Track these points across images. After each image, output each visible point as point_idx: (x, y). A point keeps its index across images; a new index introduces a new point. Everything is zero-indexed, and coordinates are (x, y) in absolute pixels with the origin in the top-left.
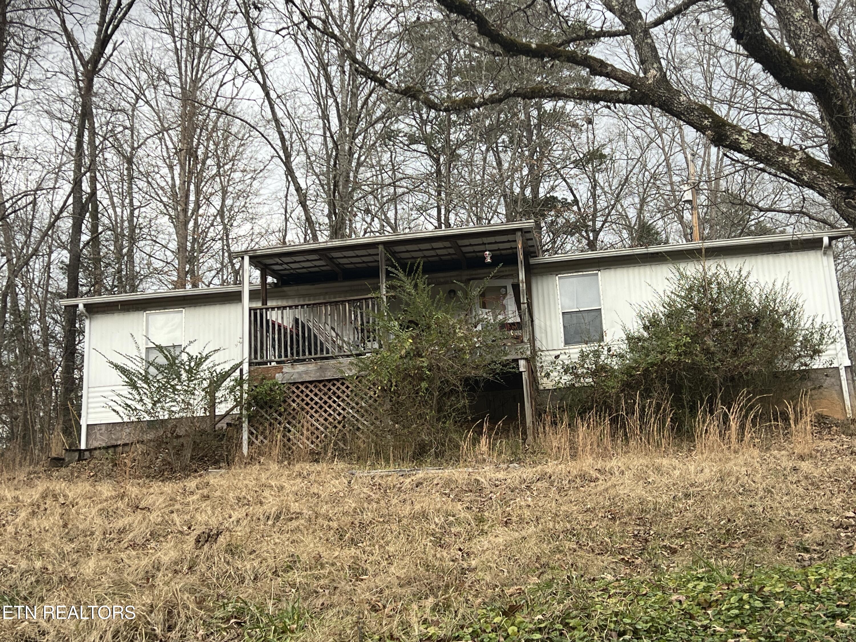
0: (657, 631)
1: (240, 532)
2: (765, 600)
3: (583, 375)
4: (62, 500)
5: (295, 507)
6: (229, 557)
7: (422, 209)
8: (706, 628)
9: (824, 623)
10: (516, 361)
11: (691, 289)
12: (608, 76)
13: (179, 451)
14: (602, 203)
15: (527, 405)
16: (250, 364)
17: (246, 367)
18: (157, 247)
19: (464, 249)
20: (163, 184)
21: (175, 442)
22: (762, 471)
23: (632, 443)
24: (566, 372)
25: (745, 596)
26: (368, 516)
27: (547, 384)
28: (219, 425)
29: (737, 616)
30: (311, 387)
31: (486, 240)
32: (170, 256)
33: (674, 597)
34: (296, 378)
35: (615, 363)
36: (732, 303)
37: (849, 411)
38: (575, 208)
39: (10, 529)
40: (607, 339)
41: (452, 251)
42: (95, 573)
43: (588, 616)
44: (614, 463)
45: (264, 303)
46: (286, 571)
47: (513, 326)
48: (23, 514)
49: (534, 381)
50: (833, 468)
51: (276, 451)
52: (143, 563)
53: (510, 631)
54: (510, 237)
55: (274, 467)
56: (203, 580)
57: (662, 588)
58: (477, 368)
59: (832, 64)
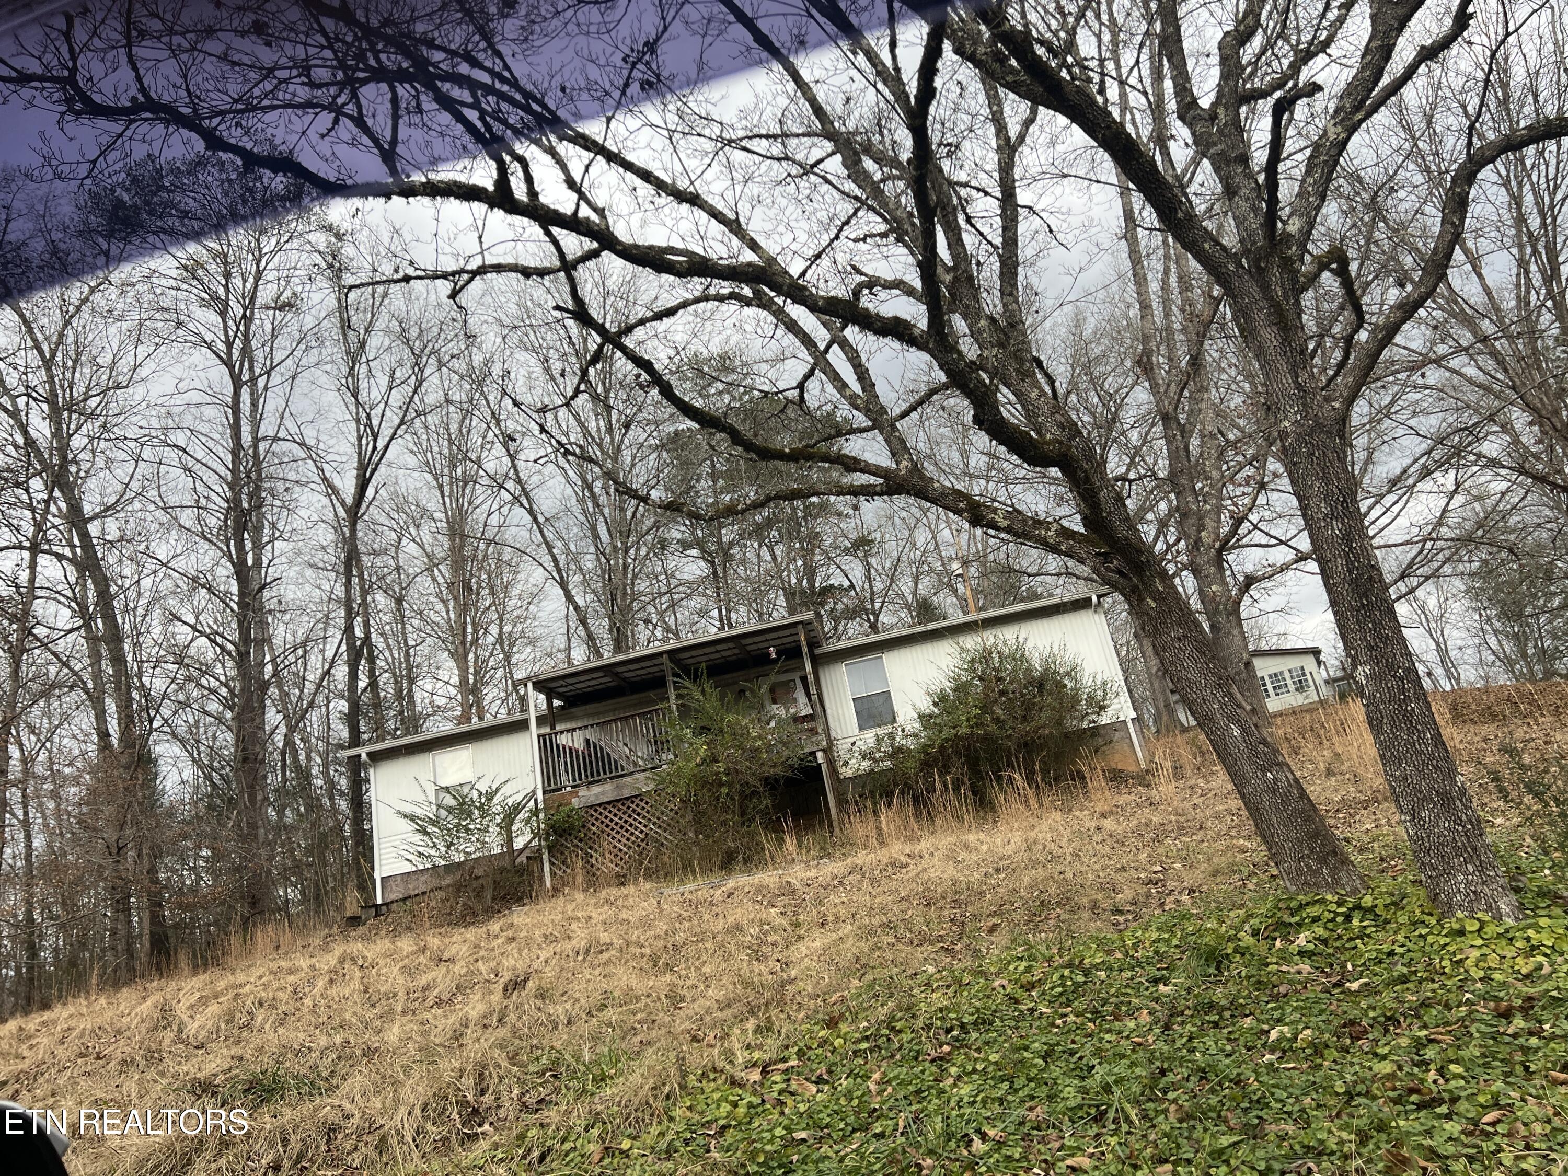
0: (984, 1022)
1: (549, 973)
2: (1086, 973)
3: (882, 759)
4: (360, 963)
5: (605, 937)
6: (539, 1003)
7: (703, 613)
8: (1032, 1010)
9: (1147, 989)
10: (813, 753)
11: (973, 661)
12: (862, 471)
13: (479, 895)
14: (878, 585)
15: (830, 797)
16: (544, 792)
17: (540, 795)
18: (440, 684)
19: (749, 648)
20: (437, 619)
21: (475, 884)
22: (1067, 834)
23: (938, 822)
24: (864, 758)
25: (1066, 972)
26: (680, 938)
27: (846, 772)
28: (518, 860)
29: (1061, 994)
30: (610, 807)
31: (769, 636)
32: (453, 692)
33: (997, 983)
34: (593, 800)
35: (911, 744)
36: (1014, 670)
37: (1142, 762)
38: (853, 593)
39: (308, 1002)
40: (900, 720)
41: (736, 651)
42: (400, 1040)
43: (914, 1016)
44: (924, 845)
45: (553, 728)
46: (599, 1010)
47: (806, 718)
48: (320, 984)
49: (834, 771)
50: (1135, 822)
51: (580, 879)
52: (450, 1021)
53: (836, 1044)
54: (792, 631)
55: (579, 896)
56: (515, 1031)
57: (982, 974)
58: (774, 766)
59: (1072, 438)
